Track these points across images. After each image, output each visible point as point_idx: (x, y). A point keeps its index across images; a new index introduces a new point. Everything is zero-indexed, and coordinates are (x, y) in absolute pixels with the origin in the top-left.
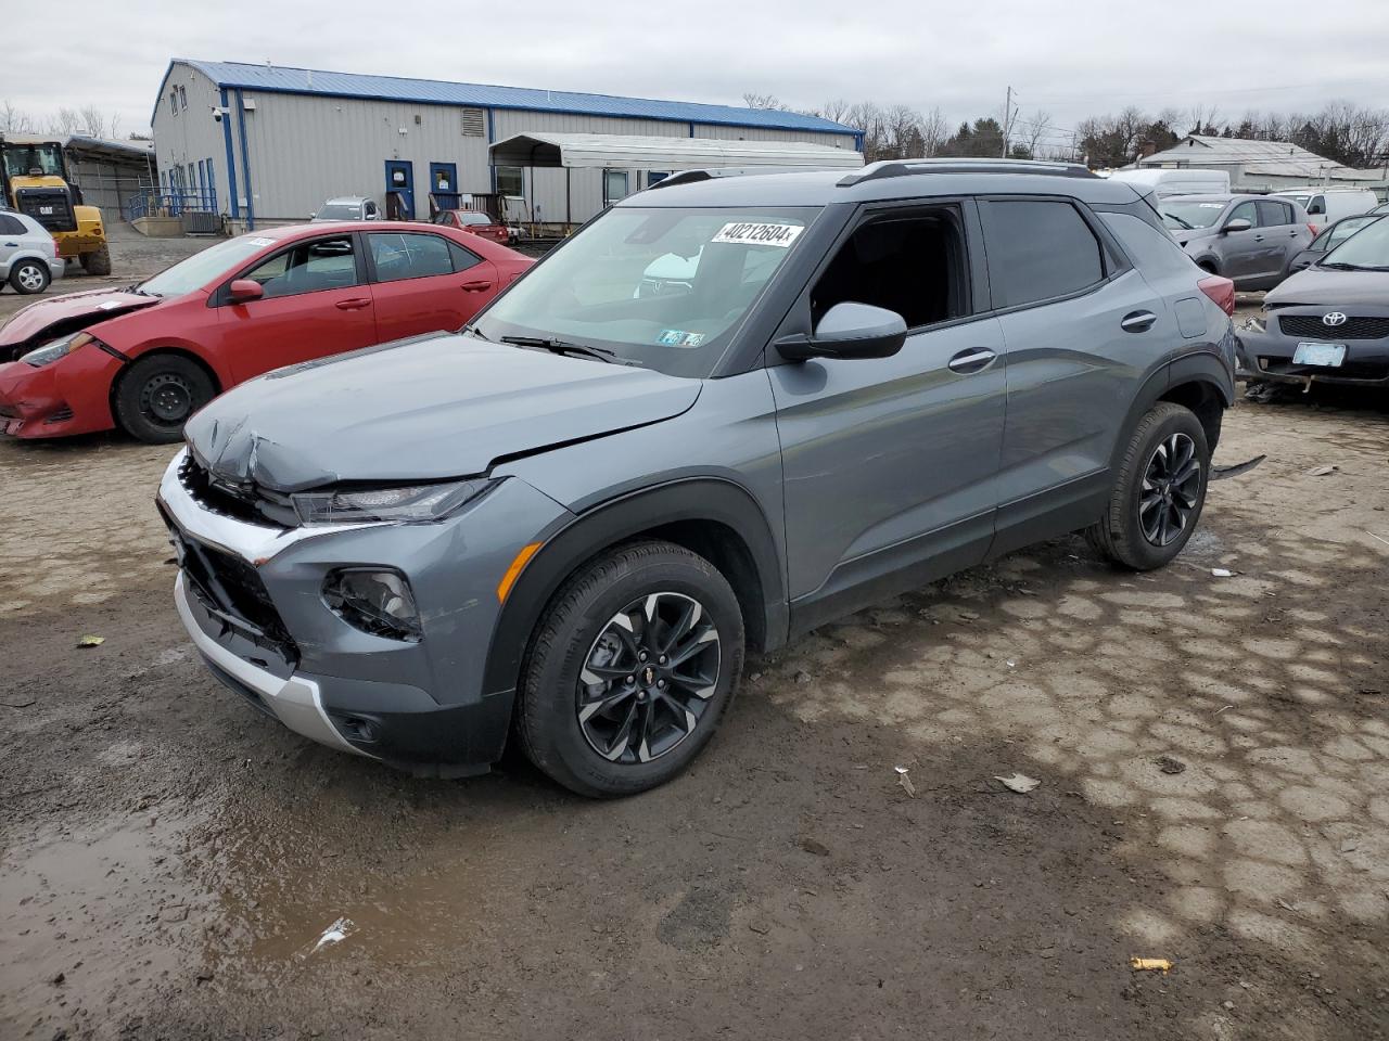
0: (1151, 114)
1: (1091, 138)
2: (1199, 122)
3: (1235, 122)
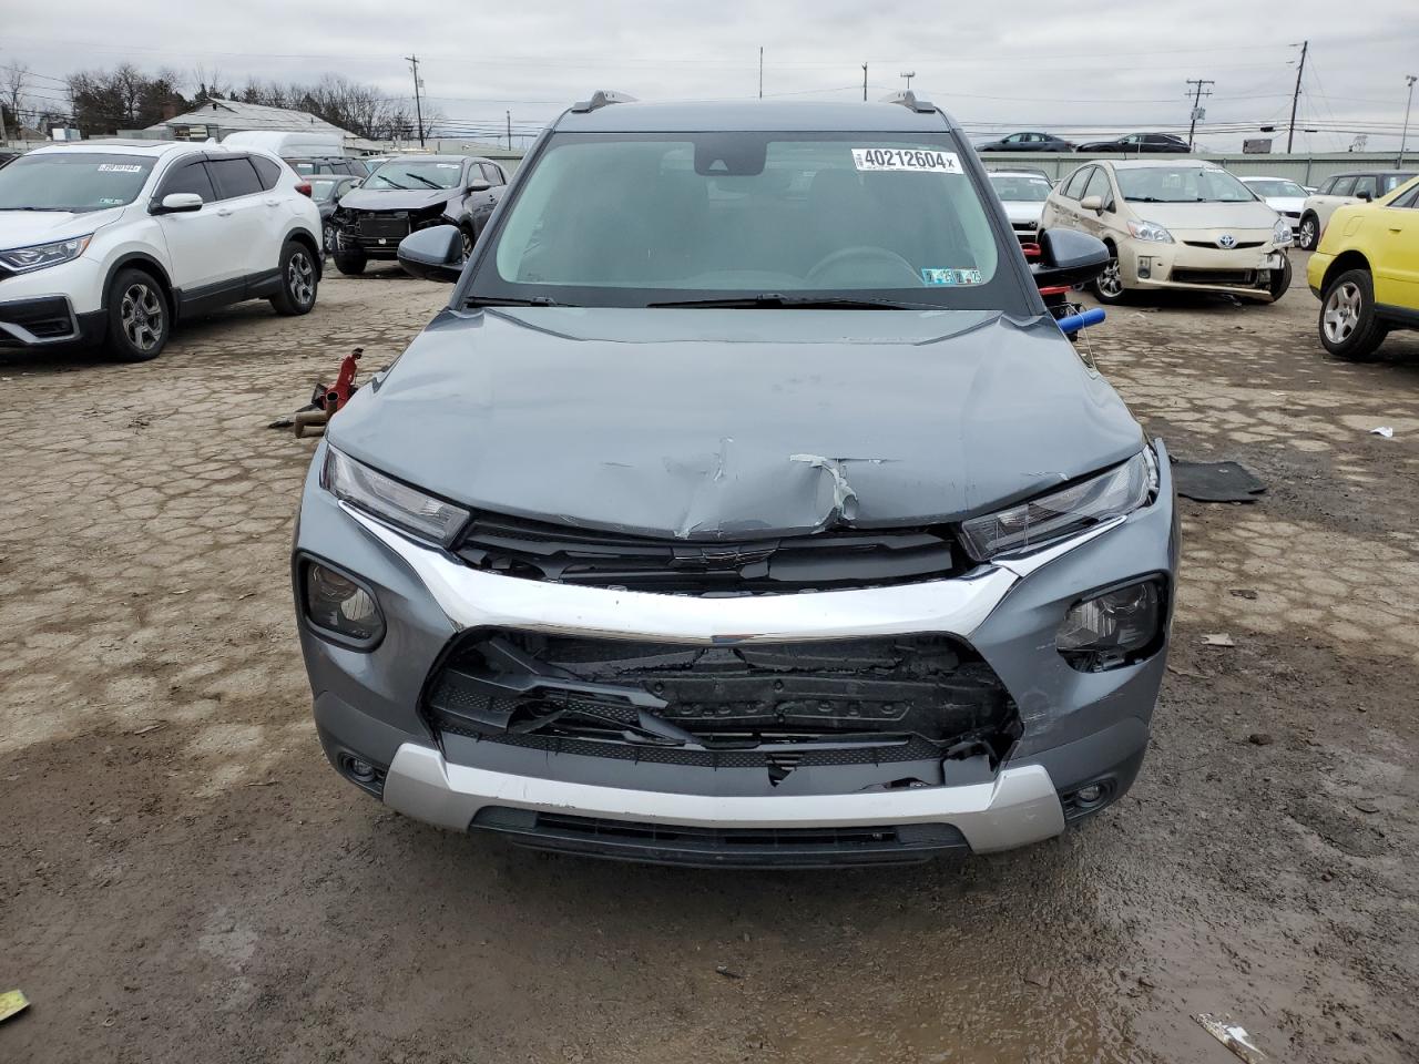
0: (150, 72)
1: (85, 94)
2: (203, 86)
3: (240, 88)
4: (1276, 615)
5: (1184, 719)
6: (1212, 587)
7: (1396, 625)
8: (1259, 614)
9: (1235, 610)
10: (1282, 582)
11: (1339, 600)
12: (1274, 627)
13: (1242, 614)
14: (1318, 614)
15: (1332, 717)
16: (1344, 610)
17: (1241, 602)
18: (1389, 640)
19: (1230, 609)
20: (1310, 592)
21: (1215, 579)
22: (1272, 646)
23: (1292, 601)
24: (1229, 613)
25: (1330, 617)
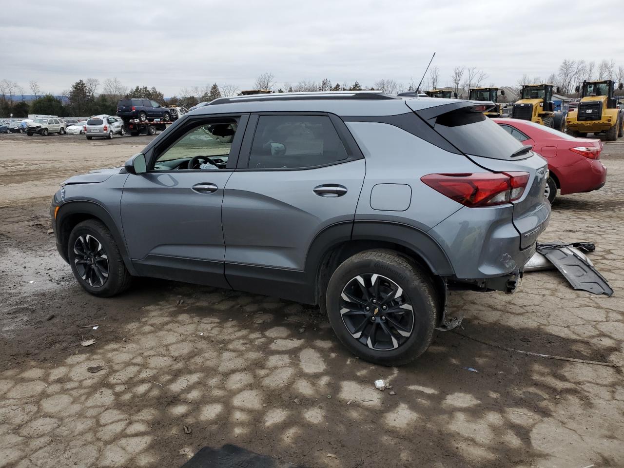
4: (71, 366)
5: (78, 315)
6: (116, 367)
7: (9, 390)
8: (81, 363)
9: (93, 359)
10: (82, 391)
11: (44, 395)
12: (70, 360)
13: (88, 359)
14: (52, 378)
15: (30, 335)
16: (39, 387)
17: (94, 365)
18: (12, 378)
19: (96, 359)
20: (64, 391)
21: (118, 373)
22: (66, 352)
23: (70, 380)
24: (95, 357)
25: (45, 379)
